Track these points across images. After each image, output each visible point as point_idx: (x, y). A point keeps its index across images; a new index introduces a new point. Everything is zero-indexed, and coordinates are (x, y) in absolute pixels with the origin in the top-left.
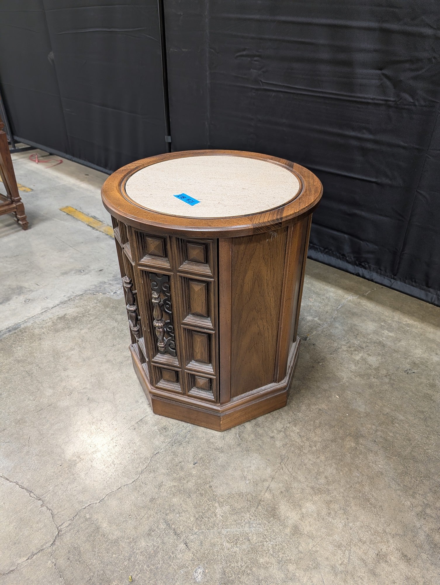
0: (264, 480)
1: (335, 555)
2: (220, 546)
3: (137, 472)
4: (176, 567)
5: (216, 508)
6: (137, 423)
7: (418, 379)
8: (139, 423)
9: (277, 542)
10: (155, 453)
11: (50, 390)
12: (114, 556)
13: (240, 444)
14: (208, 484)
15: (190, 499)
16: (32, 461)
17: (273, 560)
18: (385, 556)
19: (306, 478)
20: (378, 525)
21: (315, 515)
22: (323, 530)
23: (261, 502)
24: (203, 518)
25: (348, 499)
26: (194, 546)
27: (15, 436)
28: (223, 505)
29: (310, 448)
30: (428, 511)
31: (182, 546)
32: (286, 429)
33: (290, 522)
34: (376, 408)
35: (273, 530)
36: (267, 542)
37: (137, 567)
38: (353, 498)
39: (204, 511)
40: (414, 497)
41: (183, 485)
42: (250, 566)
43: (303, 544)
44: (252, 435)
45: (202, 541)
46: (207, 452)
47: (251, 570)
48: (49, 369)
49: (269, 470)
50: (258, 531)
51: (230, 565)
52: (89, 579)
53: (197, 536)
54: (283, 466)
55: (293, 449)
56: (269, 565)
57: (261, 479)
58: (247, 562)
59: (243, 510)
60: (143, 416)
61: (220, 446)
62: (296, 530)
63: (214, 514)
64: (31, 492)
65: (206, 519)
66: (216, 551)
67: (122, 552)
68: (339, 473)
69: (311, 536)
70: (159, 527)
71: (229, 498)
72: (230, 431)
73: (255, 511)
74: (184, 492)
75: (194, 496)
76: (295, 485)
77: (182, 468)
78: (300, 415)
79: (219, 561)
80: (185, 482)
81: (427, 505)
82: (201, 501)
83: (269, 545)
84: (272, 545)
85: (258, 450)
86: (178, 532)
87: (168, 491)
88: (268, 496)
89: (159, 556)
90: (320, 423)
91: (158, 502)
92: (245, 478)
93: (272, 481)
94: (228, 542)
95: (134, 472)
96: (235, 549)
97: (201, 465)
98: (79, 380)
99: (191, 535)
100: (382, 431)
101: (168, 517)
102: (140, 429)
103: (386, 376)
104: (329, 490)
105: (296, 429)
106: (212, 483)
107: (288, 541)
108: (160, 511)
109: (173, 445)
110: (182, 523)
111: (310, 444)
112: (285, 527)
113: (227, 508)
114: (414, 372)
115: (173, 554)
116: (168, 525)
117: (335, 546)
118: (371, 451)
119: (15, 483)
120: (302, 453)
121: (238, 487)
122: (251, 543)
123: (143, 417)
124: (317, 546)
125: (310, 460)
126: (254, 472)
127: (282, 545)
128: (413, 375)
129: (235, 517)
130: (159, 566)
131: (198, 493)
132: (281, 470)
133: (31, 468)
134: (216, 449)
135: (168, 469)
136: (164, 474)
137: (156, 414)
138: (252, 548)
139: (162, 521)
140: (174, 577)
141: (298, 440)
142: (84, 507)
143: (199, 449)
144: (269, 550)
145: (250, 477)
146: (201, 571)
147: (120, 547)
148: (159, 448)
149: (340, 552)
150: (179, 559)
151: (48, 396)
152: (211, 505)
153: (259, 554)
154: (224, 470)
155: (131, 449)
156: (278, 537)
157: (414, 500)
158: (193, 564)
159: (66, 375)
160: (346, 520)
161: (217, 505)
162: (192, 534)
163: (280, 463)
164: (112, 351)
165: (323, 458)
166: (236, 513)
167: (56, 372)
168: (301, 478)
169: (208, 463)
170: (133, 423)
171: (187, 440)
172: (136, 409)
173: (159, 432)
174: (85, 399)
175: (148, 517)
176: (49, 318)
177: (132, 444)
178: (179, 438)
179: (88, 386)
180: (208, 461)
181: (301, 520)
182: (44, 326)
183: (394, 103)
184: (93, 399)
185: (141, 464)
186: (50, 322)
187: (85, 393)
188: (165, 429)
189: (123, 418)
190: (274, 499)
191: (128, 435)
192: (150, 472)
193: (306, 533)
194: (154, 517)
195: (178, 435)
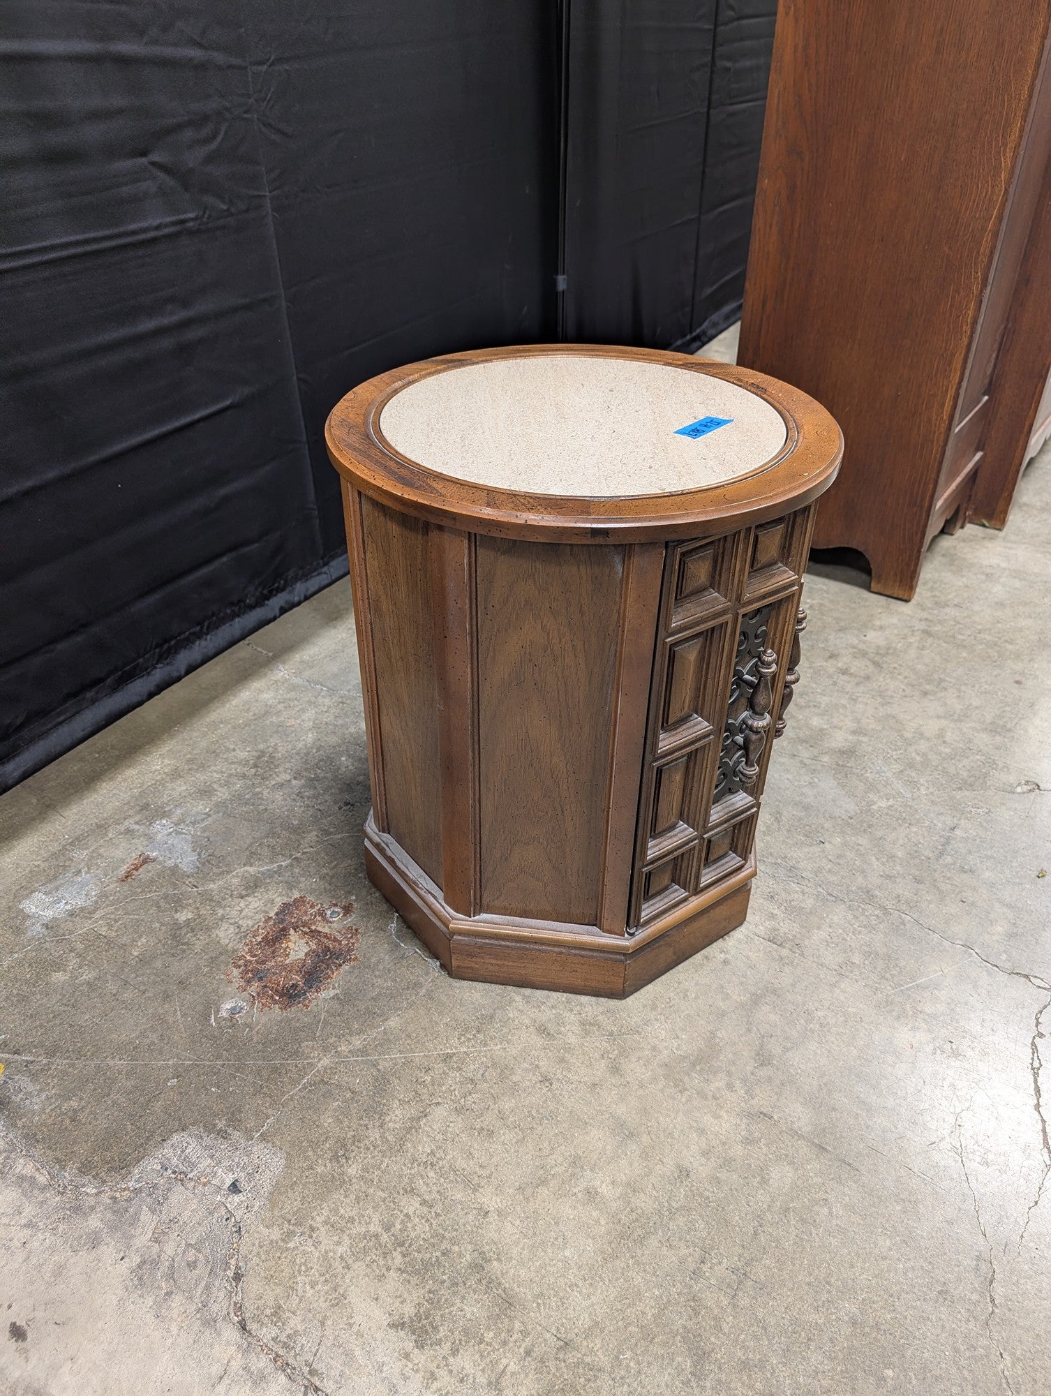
0: (803, 763)
3: (884, 914)
6: (780, 945)
8: (779, 943)
10: (832, 899)
11: (773, 1175)
12: (1029, 903)
14: (847, 822)
18: (841, 670)
22: (841, 711)
26: (949, 821)
28: (872, 801)
31: (958, 832)
33: (850, 737)
41: (869, 849)
45: (938, 814)
46: (789, 831)
47: (937, 766)
48: (700, 1225)
60: (758, 940)
65: (904, 815)
70: (953, 862)
71: (856, 796)
73: (857, 769)
74: (879, 846)
75: (879, 834)
77: (840, 857)
80: (861, 848)
82: (880, 824)
83: (894, 754)
86: (942, 840)
87: (892, 864)
89: (989, 853)
91: (917, 873)
92: (810, 783)
94: (919, 789)
97: (819, 835)
98: (708, 1117)
106: (844, 817)
109: (803, 878)
110: (928, 839)
112: (859, 742)
115: (976, 840)
116: (942, 853)
121: (832, 789)
122: (905, 769)
126: (795, 775)
129: (879, 787)
130: (1001, 850)
131: (870, 830)
134: (778, 820)
135: (853, 874)
136: (866, 876)
138: (910, 768)
139: (941, 861)
140: (1001, 833)
142: (996, 969)
143: (790, 841)
144: (901, 754)
145: (807, 778)
147: (1013, 899)
148: (817, 896)
155: (845, 936)
158: (971, 817)
159: (703, 1160)
164: (570, 1075)
167: (701, 1195)
169: (810, 827)
170: (785, 952)
171: (779, 861)
172: (748, 957)
173: (785, 904)
174: (764, 1072)
175: (949, 879)
176: (427, 1387)
177: (834, 939)
178: (781, 873)
179: (719, 1083)
180: (807, 828)
181: (840, 729)
182: (482, 1380)
183: (198, 222)
184: (758, 1054)
185: (867, 914)
186: (451, 1372)
187: (744, 1081)
188: (772, 897)
189: (784, 974)
190: (826, 753)
191: (818, 950)
192: (872, 896)
193: (855, 725)
194: (943, 872)
195: (777, 875)
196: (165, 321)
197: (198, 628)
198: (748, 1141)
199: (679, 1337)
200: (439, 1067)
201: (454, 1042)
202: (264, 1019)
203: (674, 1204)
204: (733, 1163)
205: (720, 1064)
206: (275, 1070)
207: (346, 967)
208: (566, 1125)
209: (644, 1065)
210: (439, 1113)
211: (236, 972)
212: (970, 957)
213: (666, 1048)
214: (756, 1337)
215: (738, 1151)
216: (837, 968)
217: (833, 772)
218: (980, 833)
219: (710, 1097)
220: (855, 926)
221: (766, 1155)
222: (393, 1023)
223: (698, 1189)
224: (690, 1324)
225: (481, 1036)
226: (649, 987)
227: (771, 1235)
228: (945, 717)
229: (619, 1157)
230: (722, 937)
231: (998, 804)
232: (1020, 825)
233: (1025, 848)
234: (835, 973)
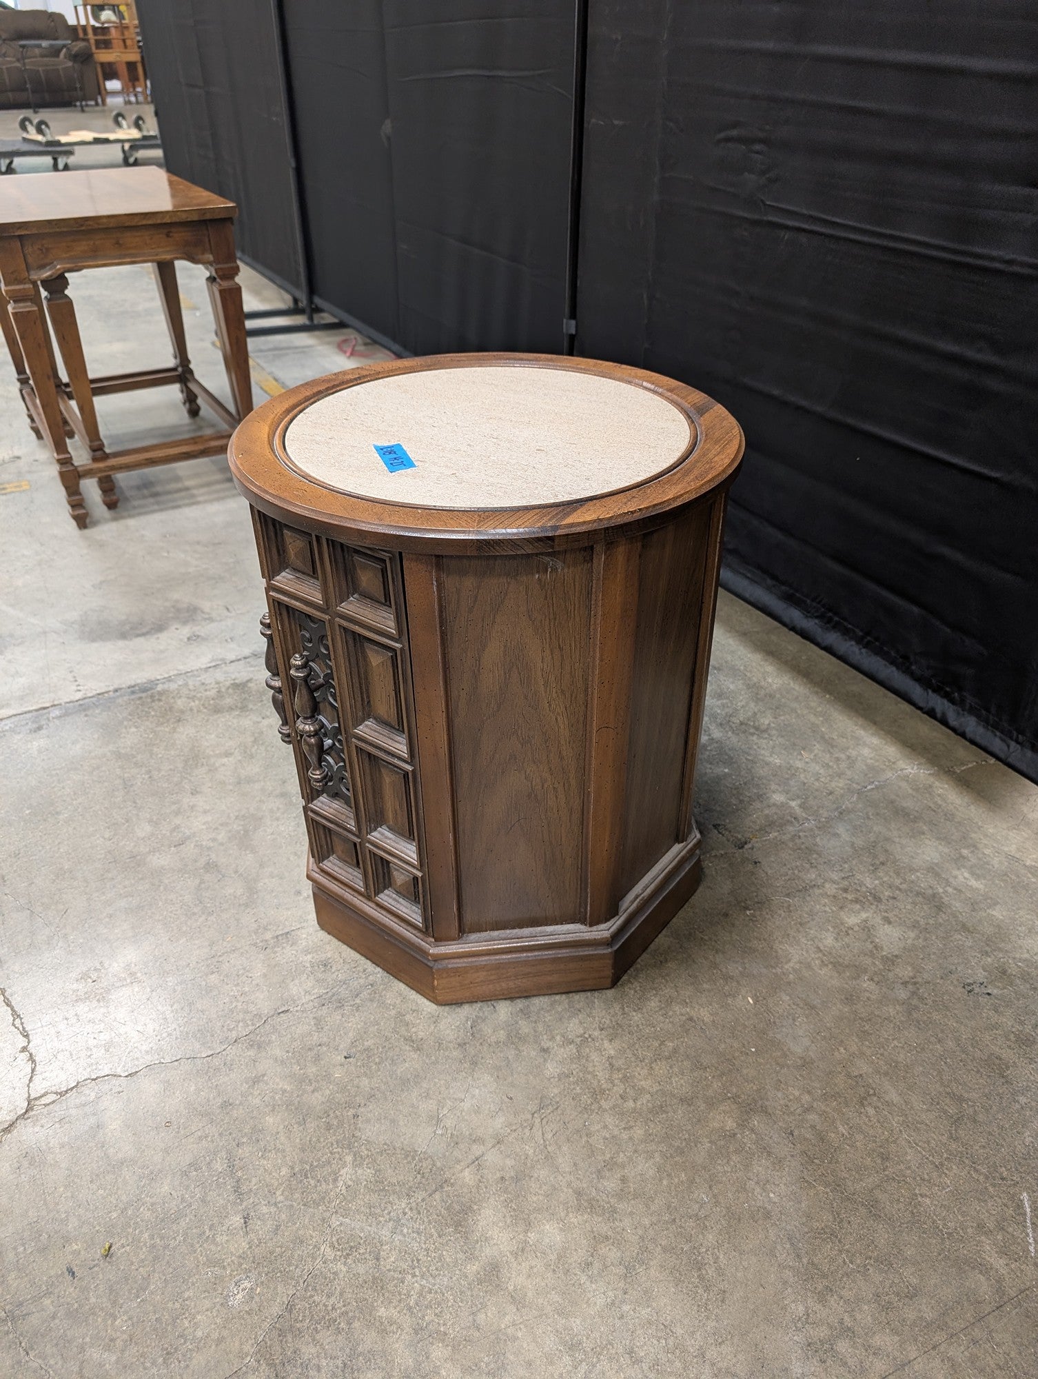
0: (478, 1140)
1: (552, 1363)
2: (311, 1247)
3: (227, 1038)
4: (202, 1259)
5: (344, 1165)
6: (277, 937)
7: (991, 1013)
8: (280, 938)
9: (435, 1285)
10: (280, 1011)
11: (149, 827)
12: (101, 1192)
13: (465, 1044)
14: (354, 1108)
15: (301, 1128)
17: (407, 1321)
19: (575, 1164)
20: (693, 1333)
21: (553, 1257)
22: (555, 1297)
23: (445, 1185)
24: (307, 1178)
25: (651, 1247)
26: (261, 1229)
28: (360, 1165)
29: (620, 1101)
30: (843, 1346)
31: (237, 1220)
32: (585, 1040)
33: (488, 1252)
34: (836, 1053)
35: (441, 1257)
36: (414, 1276)
37: (130, 1230)
38: (665, 1250)
39: (315, 1164)
40: (822, 1298)
41: (302, 1095)
42: (350, 1314)
43: (492, 1311)
44: (502, 1032)
45: (280, 1226)
46: (387, 1039)
47: (349, 1324)
48: (166, 785)
49: (499, 1122)
50: (407, 1246)
51: (312, 1296)
52: (35, 1220)
53: (275, 1209)
54: (537, 1121)
55: (578, 1090)
56: (394, 1327)
57: (470, 1135)
58: (349, 1304)
59: (398, 1188)
60: (295, 926)
61: (421, 1034)
62: (492, 1274)
63: (333, 1177)
64: (19, 1016)
65: (312, 1182)
66: (299, 1255)
67: (118, 1189)
68: (661, 1180)
69: (517, 1300)
70: (212, 1165)
71: (381, 1153)
72: (458, 1010)
73: (423, 1200)
74: (296, 1109)
75: (312, 1125)
76: (542, 1173)
77: (317, 1058)
78: (636, 1017)
79: (292, 1279)
80: (309, 1089)
81: (847, 1332)
82: (322, 1140)
83: (415, 1284)
84: (423, 1287)
85: (498, 1068)
86: (244, 1188)
87: (266, 1098)
88: (468, 1176)
89: (183, 1224)
90: (675, 1051)
91: (235, 1113)
92: (439, 1120)
93: (493, 1146)
94: (332, 1246)
95: (220, 1037)
96: (340, 1267)
97: (359, 1064)
98: (210, 819)
99: (266, 1205)
100: (823, 1114)
101: (240, 1151)
102: (275, 952)
103: (905, 984)
104: (614, 1211)
105: (610, 1049)
106: (362, 1110)
107: (462, 1292)
108: (230, 1134)
109: (323, 1005)
110: (259, 1172)
111: (625, 1092)
112: (472, 1258)
113: (366, 1173)
114: (989, 994)
115: (210, 1230)
116: (231, 1166)
117: (565, 1344)
118: (769, 1154)
120: (595, 1106)
121: (412, 1137)
122: (377, 1267)
123: (293, 928)
124: (522, 1326)
125: (605, 1127)
126: (464, 1114)
127: (443, 1295)
128: (983, 1000)
129: (374, 1198)
130: (173, 1243)
131: (324, 1120)
132: (527, 1131)
134: (408, 1040)
135: (288, 1052)
136: (276, 1060)
137: (323, 929)
138: (374, 1278)
139: (224, 1155)
140: (190, 1277)
141: (602, 1075)
142: (94, 1076)
143: (373, 1029)
144: (409, 1296)
145: (449, 1123)
146: (249, 1286)
147: (120, 1180)
148: (294, 1001)
149: (567, 1359)
150: (217, 1245)
151: (138, 839)
152: (337, 1156)
153: (383, 1295)
154: (402, 1090)
155: (239, 988)
156: (444, 1275)
157: (818, 1307)
158: (240, 1265)
159: (191, 804)
160: (620, 1293)
161: (349, 1159)
162: (269, 1202)
163: (533, 1114)
165: (639, 1132)
166: (380, 1190)
168: (564, 1162)
169: (376, 1064)
170: (268, 935)
171: (358, 1001)
172: (288, 909)
174: (202, 862)
175: (200, 1138)
177: (244, 978)
178: (344, 992)
179: (222, 836)
180: (377, 1060)
184: (216, 866)
185: (241, 1024)
187: (209, 849)
188: (325, 965)
189: (253, 920)
190: (478, 1187)
191: (247, 959)
192: (252, 1046)
193: (511, 1288)
194: (212, 1141)
195: (344, 986)
213: (271, 825)
216: (221, 959)
218: (213, 1247)
220: (240, 1004)
231: (225, 1333)
232: (174, 1321)
233: (147, 1279)
234: (219, 954)
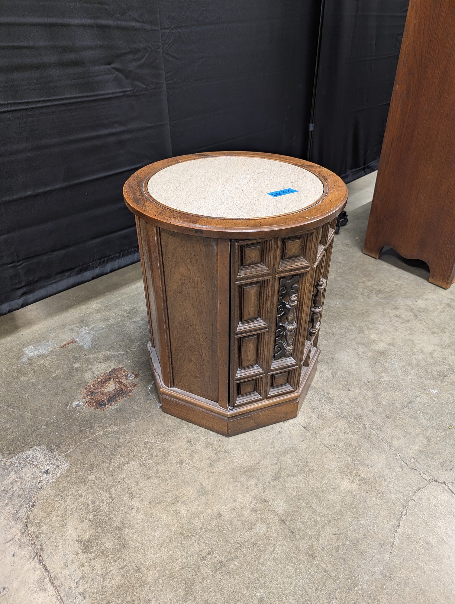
0: (358, 354)
1: (402, 332)
2: (412, 380)
3: (363, 428)
4: (433, 402)
6: (308, 431)
8: (308, 429)
9: (401, 354)
11: (256, 527)
12: (438, 439)
13: (327, 363)
16: (366, 523)
17: (413, 357)
18: (397, 315)
19: (352, 335)
20: (379, 313)
21: (379, 335)
22: (388, 334)
23: (375, 357)
25: (364, 320)
26: (416, 392)
27: (334, 553)
30: (366, 294)
31: (418, 399)
33: (386, 346)
35: (394, 354)
36: (402, 358)
38: (363, 318)
39: (390, 387)
40: (358, 297)
41: (370, 398)
43: (399, 343)
45: (411, 388)
46: (337, 382)
47: (423, 367)
48: (216, 538)
49: (349, 350)
50: (396, 361)
53: (408, 391)
54: (344, 343)
56: (417, 359)
60: (299, 426)
61: (330, 374)
62: (391, 345)
63: (390, 382)
65: (395, 386)
66: (416, 382)
67: (434, 434)
68: (346, 320)
69: (393, 339)
70: (408, 412)
71: (376, 373)
73: (382, 361)
74: (376, 397)
75: (378, 392)
76: (358, 340)
77: (355, 398)
79: (423, 381)
80: (367, 397)
81: (362, 294)
82: (381, 388)
83: (404, 358)
84: (403, 356)
85: (331, 354)
86: (408, 401)
87: (378, 407)
88: (369, 353)
89: (429, 412)
91: (389, 413)
92: (357, 363)
93: (357, 350)
94: (408, 376)
96: (412, 373)
97: (350, 387)
98: (240, 495)
102: (316, 428)
104: (360, 327)
106: (365, 381)
107: (399, 349)
108: (396, 412)
109: (333, 404)
110: (402, 399)
112: (390, 349)
113: (384, 375)
115: (425, 404)
116: (405, 407)
117: (396, 331)
119: (396, 534)
121: (366, 367)
123: (301, 427)
124: (398, 338)
125: (337, 330)
126: (351, 358)
127: (402, 352)
129: (389, 371)
130: (436, 412)
131: (375, 389)
132: (348, 345)
133: (375, 522)
134: (333, 376)
135: (357, 407)
136: (363, 410)
138: (409, 365)
139: (403, 410)
140: (440, 404)
142: (406, 465)
143: (335, 387)
144: (408, 358)
145: (356, 360)
146: (431, 390)
147: (431, 435)
148: (336, 413)
149: (399, 330)
154: (352, 373)
155: (340, 434)
156: (398, 353)
157: (360, 297)
158: (428, 394)
159: (230, 512)
160: (379, 324)
162: (408, 393)
163: (342, 344)
164: (191, 463)
167: (221, 526)
168: (352, 337)
169: (347, 382)
170: (309, 434)
171: (325, 394)
172: (291, 433)
173: (319, 414)
174: (274, 483)
175: (403, 419)
176: (79, 568)
177: (334, 434)
178: (324, 399)
179: (252, 482)
180: (346, 382)
181: (383, 342)
182: (100, 573)
183: (132, 92)
184: (275, 475)
185: (355, 426)
186: (90, 565)
187: (263, 484)
188: (314, 409)
189: (303, 443)
190: (371, 351)
191: (324, 437)
192: (362, 419)
193: (391, 341)
194: (401, 415)
195: (321, 400)
196: (113, 130)
197: (118, 255)
198: (253, 510)
199: (184, 582)
200: (142, 446)
201: (152, 437)
202: (86, 411)
203: (208, 527)
204: (242, 517)
205: (256, 474)
206: (81, 431)
207: (125, 398)
208: (180, 482)
209: (224, 467)
210: (133, 464)
211: (85, 391)
212: (395, 457)
213: (237, 462)
214: (216, 592)
215: (247, 513)
216: (329, 446)
217: (370, 360)
218: (429, 401)
219: (245, 487)
220: (347, 430)
221: (258, 518)
222: (133, 424)
223: (221, 524)
224: (191, 578)
225: (164, 438)
226: (242, 435)
227: (243, 552)
228: (438, 345)
229: (195, 501)
230: (284, 421)
231: (445, 390)
232: (452, 402)
233: (449, 413)
234: (327, 448)
